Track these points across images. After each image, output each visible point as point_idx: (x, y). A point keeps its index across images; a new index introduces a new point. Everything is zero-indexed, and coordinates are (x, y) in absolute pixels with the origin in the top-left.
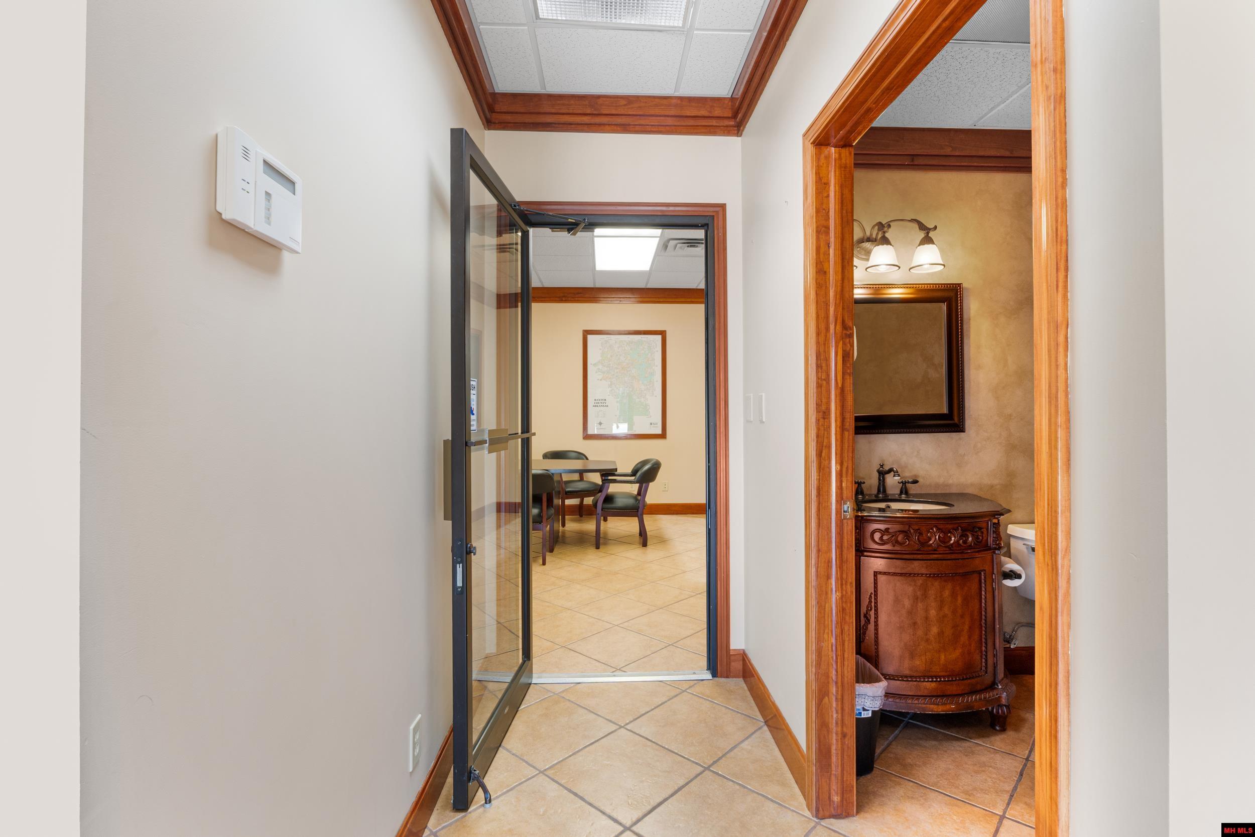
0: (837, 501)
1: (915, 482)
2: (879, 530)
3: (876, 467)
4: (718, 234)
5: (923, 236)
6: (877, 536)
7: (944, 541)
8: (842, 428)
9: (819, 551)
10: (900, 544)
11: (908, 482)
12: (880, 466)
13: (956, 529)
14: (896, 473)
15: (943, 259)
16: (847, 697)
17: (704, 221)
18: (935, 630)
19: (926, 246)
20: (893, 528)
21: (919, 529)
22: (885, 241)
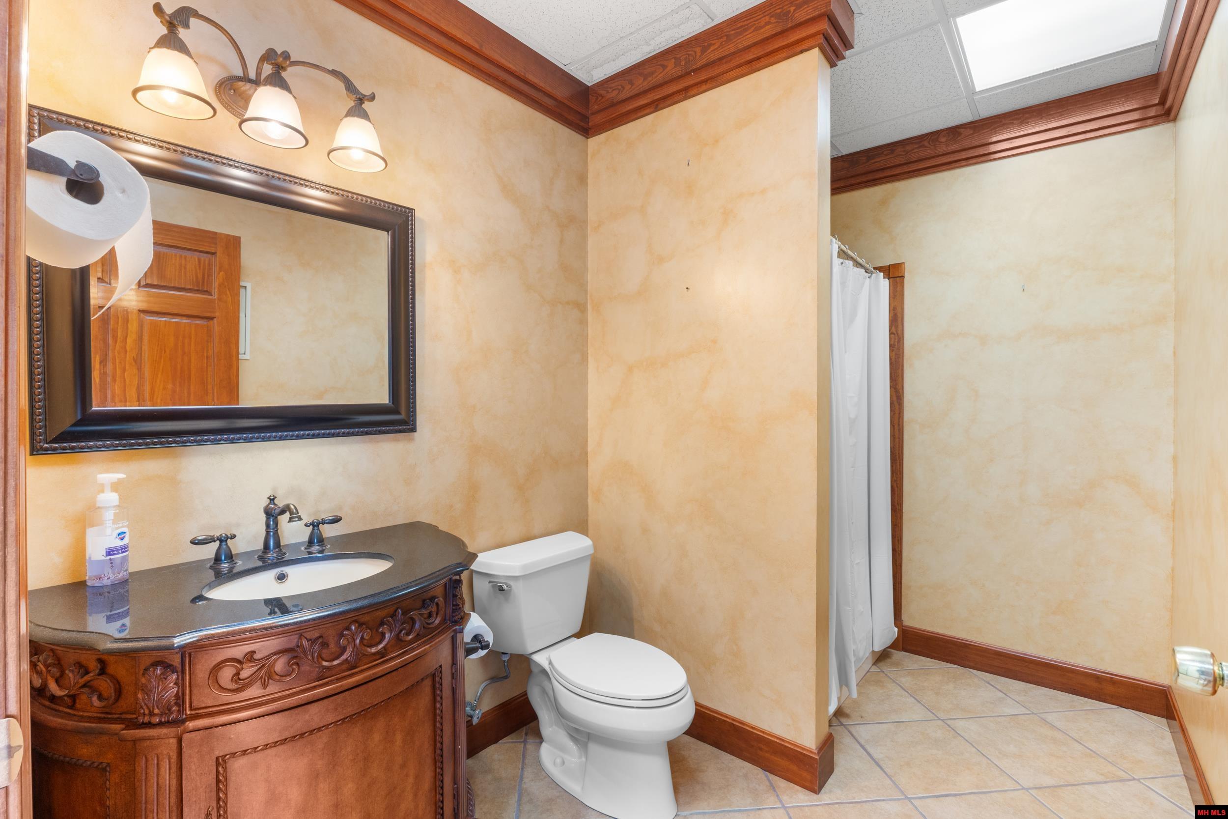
1: (337, 519)
3: (262, 503)
5: (352, 104)
11: (323, 522)
12: (268, 501)
14: (295, 516)
15: (383, 148)
19: (356, 120)
21: (321, 637)
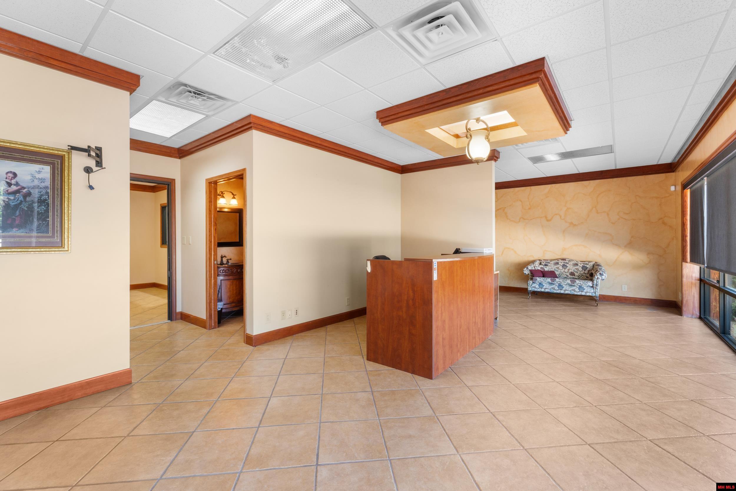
0: (213, 261)
1: (231, 259)
2: (222, 270)
3: (220, 256)
4: (173, 187)
5: (233, 196)
6: (221, 271)
7: (237, 271)
8: (215, 245)
9: (209, 272)
10: (227, 273)
11: (229, 260)
12: (222, 256)
13: (240, 268)
14: (226, 257)
15: (238, 203)
16: (216, 306)
17: (168, 183)
18: (235, 292)
19: (234, 199)
20: (225, 269)
21: (231, 269)
22: (223, 197)
